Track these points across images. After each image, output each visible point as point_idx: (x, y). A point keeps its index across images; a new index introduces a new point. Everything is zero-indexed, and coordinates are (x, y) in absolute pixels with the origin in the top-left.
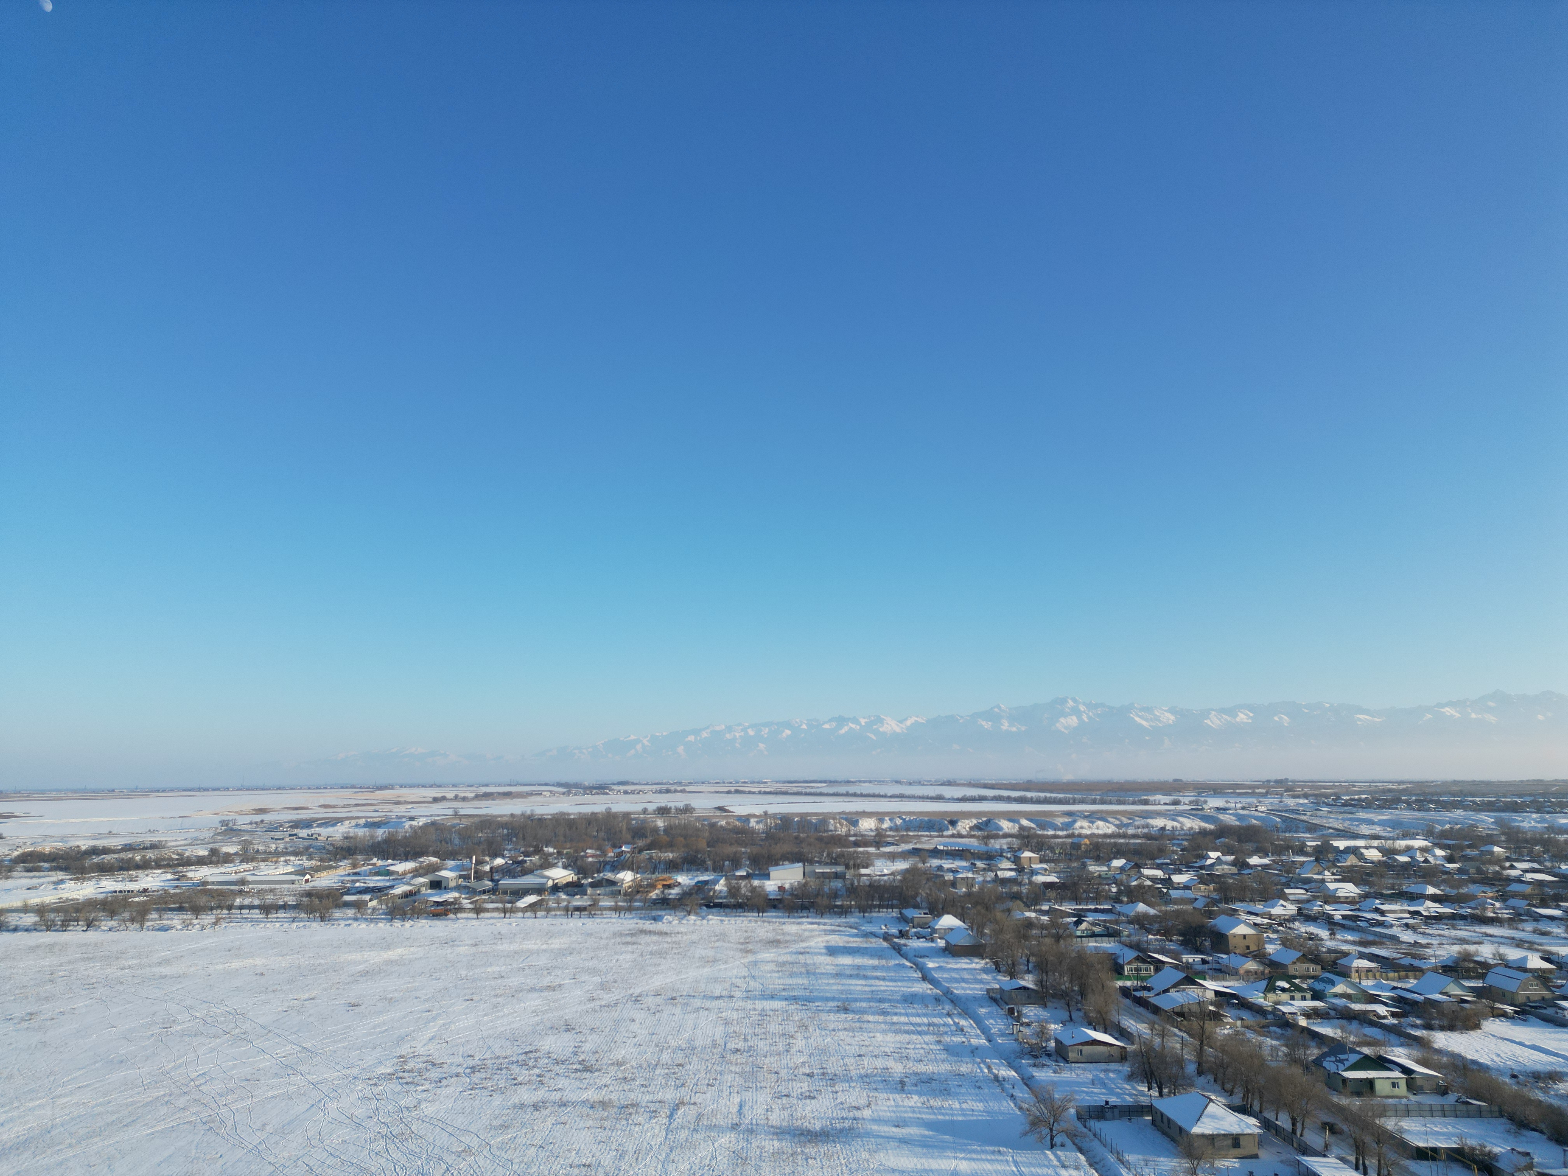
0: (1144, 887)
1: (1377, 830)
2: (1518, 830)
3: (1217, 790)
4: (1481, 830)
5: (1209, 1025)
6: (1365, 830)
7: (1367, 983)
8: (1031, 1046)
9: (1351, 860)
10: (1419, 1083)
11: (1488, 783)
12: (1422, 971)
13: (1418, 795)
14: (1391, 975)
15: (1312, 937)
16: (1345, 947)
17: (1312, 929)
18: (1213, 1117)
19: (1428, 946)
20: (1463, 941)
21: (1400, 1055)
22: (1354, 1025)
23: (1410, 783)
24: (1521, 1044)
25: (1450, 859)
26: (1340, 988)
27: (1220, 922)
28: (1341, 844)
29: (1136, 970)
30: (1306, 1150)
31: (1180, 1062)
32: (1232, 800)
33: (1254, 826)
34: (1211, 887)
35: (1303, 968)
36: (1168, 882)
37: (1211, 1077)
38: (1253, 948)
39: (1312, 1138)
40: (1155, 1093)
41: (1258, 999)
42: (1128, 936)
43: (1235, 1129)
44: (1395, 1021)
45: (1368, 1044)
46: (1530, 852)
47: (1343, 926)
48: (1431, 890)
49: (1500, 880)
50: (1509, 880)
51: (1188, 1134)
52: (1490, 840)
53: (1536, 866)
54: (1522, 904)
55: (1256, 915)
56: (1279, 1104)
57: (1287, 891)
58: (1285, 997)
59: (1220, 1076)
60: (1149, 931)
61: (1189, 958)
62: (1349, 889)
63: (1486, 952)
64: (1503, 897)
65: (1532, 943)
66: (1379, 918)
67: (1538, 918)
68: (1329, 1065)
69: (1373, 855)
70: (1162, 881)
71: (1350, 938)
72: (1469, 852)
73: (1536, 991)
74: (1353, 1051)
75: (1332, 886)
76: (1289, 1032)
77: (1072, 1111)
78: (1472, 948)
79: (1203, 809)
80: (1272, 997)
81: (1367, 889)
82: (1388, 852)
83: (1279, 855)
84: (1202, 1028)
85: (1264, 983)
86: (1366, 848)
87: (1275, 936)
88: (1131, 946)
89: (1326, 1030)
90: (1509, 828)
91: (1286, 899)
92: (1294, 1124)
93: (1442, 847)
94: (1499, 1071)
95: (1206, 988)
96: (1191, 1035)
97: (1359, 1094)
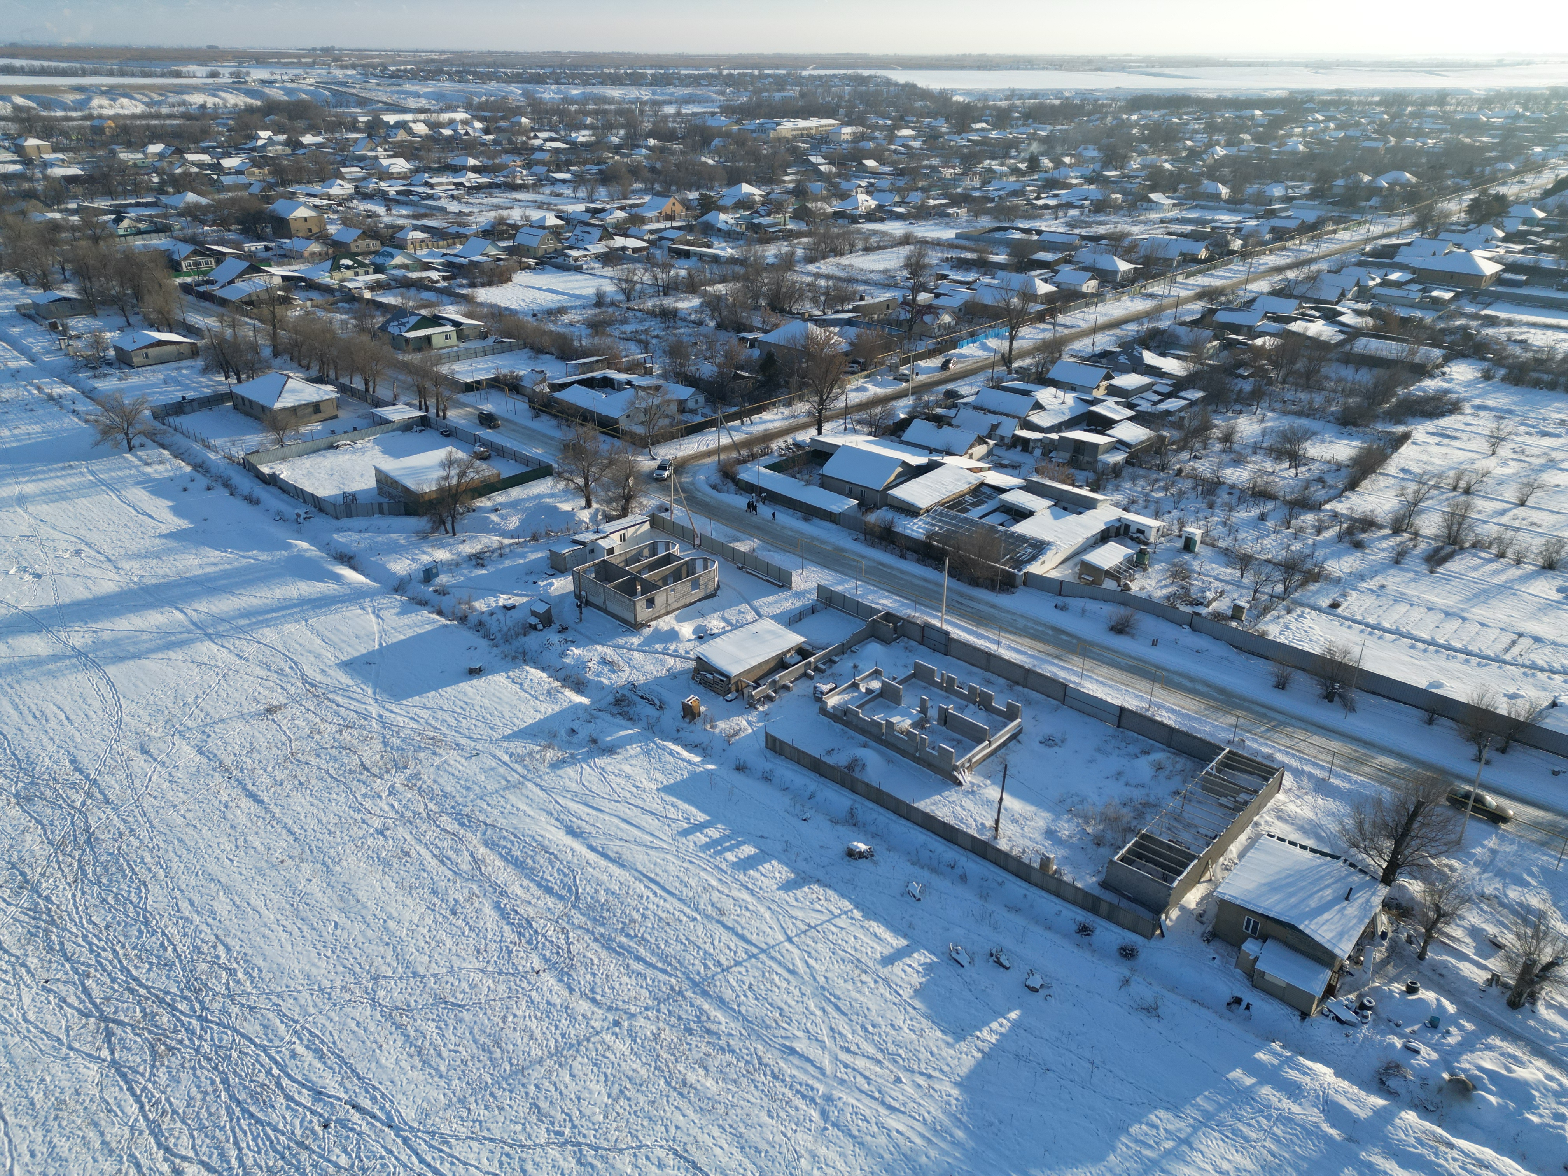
0: (191, 174)
1: (423, 103)
2: (541, 101)
3: (260, 59)
4: (512, 102)
5: (279, 310)
6: (412, 103)
7: (422, 253)
8: (87, 358)
9: (402, 135)
10: (466, 332)
11: (517, 54)
12: (466, 237)
13: (458, 66)
14: (441, 243)
15: (370, 214)
16: (401, 222)
17: (370, 206)
18: (293, 391)
19: (470, 214)
20: (498, 207)
21: (451, 312)
22: (413, 292)
23: (452, 52)
24: (540, 289)
25: (487, 131)
26: (399, 260)
27: (279, 206)
28: (391, 119)
29: (195, 264)
30: (378, 403)
31: (254, 348)
32: (277, 71)
33: (303, 101)
34: (266, 170)
35: (363, 244)
36: (217, 167)
37: (287, 357)
38: (315, 230)
39: (383, 392)
40: (233, 380)
41: (325, 278)
42: (181, 230)
43: (315, 398)
44: (446, 284)
45: (425, 307)
46: (550, 122)
47: (398, 202)
48: (472, 162)
49: (527, 149)
50: (534, 149)
51: (271, 410)
52: (519, 111)
53: (553, 135)
54: (541, 170)
55: (315, 196)
56: (352, 371)
57: (343, 170)
58: (349, 274)
59: (296, 354)
60: (203, 223)
61: (251, 246)
62: (400, 165)
63: (515, 215)
64: (528, 165)
65: (549, 204)
66: (428, 191)
67: (554, 182)
68: (393, 329)
69: (420, 129)
70: (210, 166)
71: (404, 212)
72: (502, 124)
73: (551, 244)
74: (413, 314)
75: (385, 162)
76: (356, 305)
77: (147, 412)
78: (505, 213)
79: (246, 82)
80: (337, 275)
81: (417, 163)
82: (434, 126)
83: (332, 132)
84: (273, 313)
85: (329, 263)
86: (414, 122)
87: (335, 216)
88: (185, 240)
89: (389, 299)
90: (535, 99)
91: (343, 179)
92: (366, 384)
93: (481, 119)
94: (525, 313)
95: (272, 275)
96: (262, 321)
97: (419, 350)
